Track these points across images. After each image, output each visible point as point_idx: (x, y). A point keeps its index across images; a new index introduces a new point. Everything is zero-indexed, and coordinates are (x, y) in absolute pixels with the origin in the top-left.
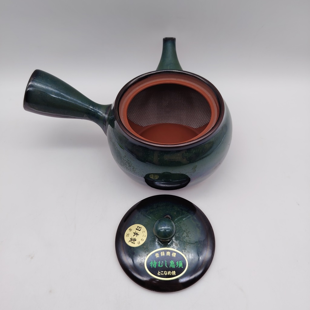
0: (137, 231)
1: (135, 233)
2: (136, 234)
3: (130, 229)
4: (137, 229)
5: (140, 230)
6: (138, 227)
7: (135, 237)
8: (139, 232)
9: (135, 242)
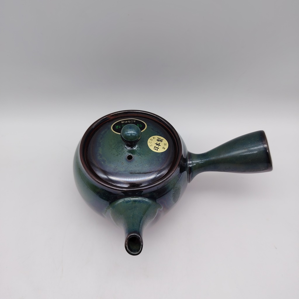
0: (157, 146)
1: (159, 145)
2: (158, 144)
3: (164, 149)
4: (158, 148)
5: (155, 147)
6: (157, 150)
7: (158, 143)
8: (155, 145)
9: (157, 139)
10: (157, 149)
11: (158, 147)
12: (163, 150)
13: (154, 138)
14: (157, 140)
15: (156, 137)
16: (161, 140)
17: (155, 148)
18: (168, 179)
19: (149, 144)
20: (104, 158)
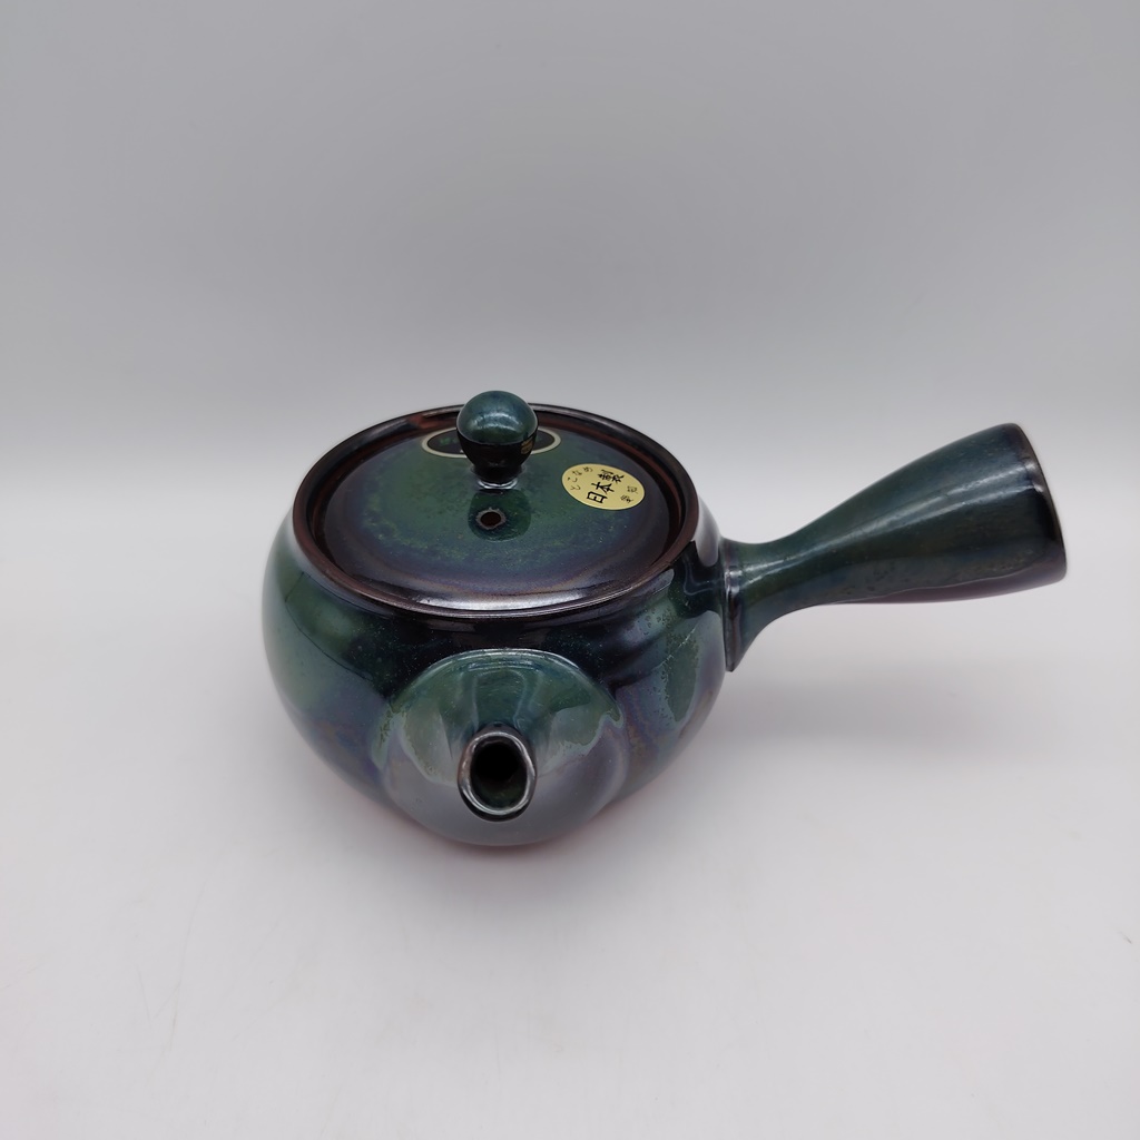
0: (600, 491)
1: (608, 489)
2: (602, 487)
3: (628, 501)
4: (604, 497)
5: (591, 493)
6: (600, 502)
7: (604, 482)
8: (593, 489)
9: (601, 473)
10: (599, 498)
11: (604, 494)
12: (625, 505)
13: (587, 469)
14: (601, 476)
15: (598, 468)
16: (614, 478)
17: (592, 496)
18: (646, 591)
19: (567, 485)
20: (387, 523)
